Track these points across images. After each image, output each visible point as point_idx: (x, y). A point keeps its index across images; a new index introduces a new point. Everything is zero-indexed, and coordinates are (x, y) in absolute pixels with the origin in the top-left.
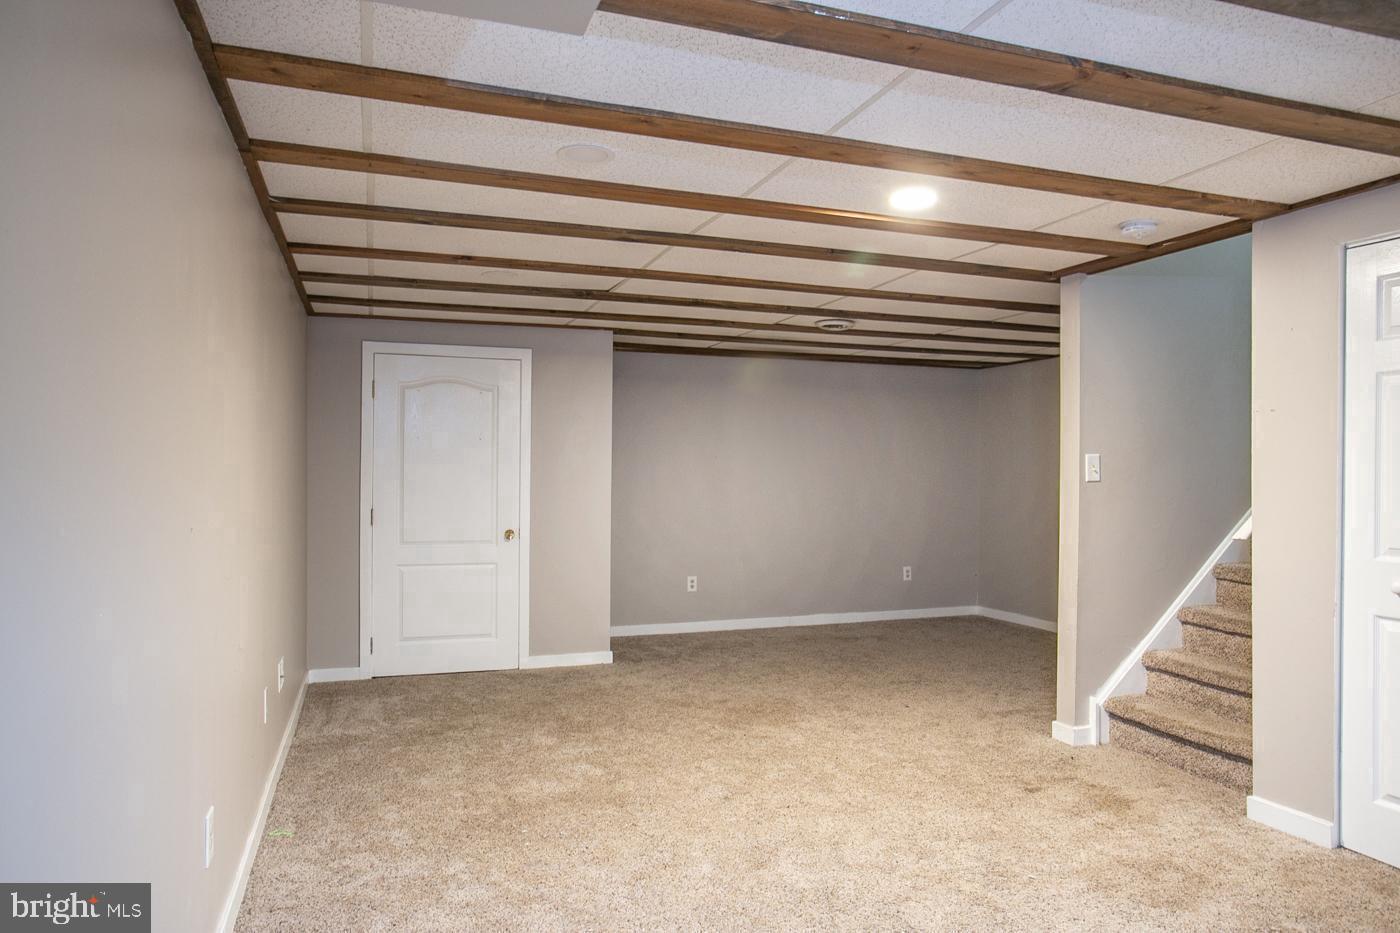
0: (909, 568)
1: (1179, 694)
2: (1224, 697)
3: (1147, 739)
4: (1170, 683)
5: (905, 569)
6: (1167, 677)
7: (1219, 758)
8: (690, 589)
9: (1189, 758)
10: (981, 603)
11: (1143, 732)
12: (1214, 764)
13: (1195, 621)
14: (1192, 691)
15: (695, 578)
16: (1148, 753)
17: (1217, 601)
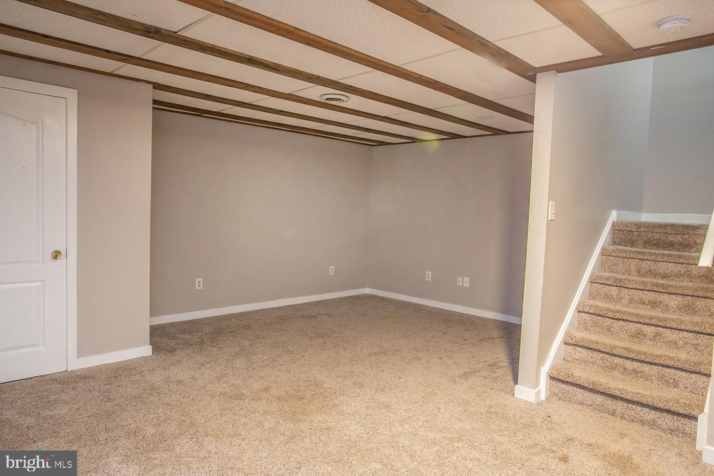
0: (333, 267)
1: (591, 360)
2: (628, 364)
3: (580, 394)
4: (583, 353)
5: (331, 268)
6: (581, 349)
7: (646, 410)
8: (197, 288)
9: (620, 408)
10: (370, 287)
11: (579, 390)
12: (642, 414)
13: (591, 311)
14: (602, 358)
15: (201, 280)
16: (584, 404)
17: (590, 296)
